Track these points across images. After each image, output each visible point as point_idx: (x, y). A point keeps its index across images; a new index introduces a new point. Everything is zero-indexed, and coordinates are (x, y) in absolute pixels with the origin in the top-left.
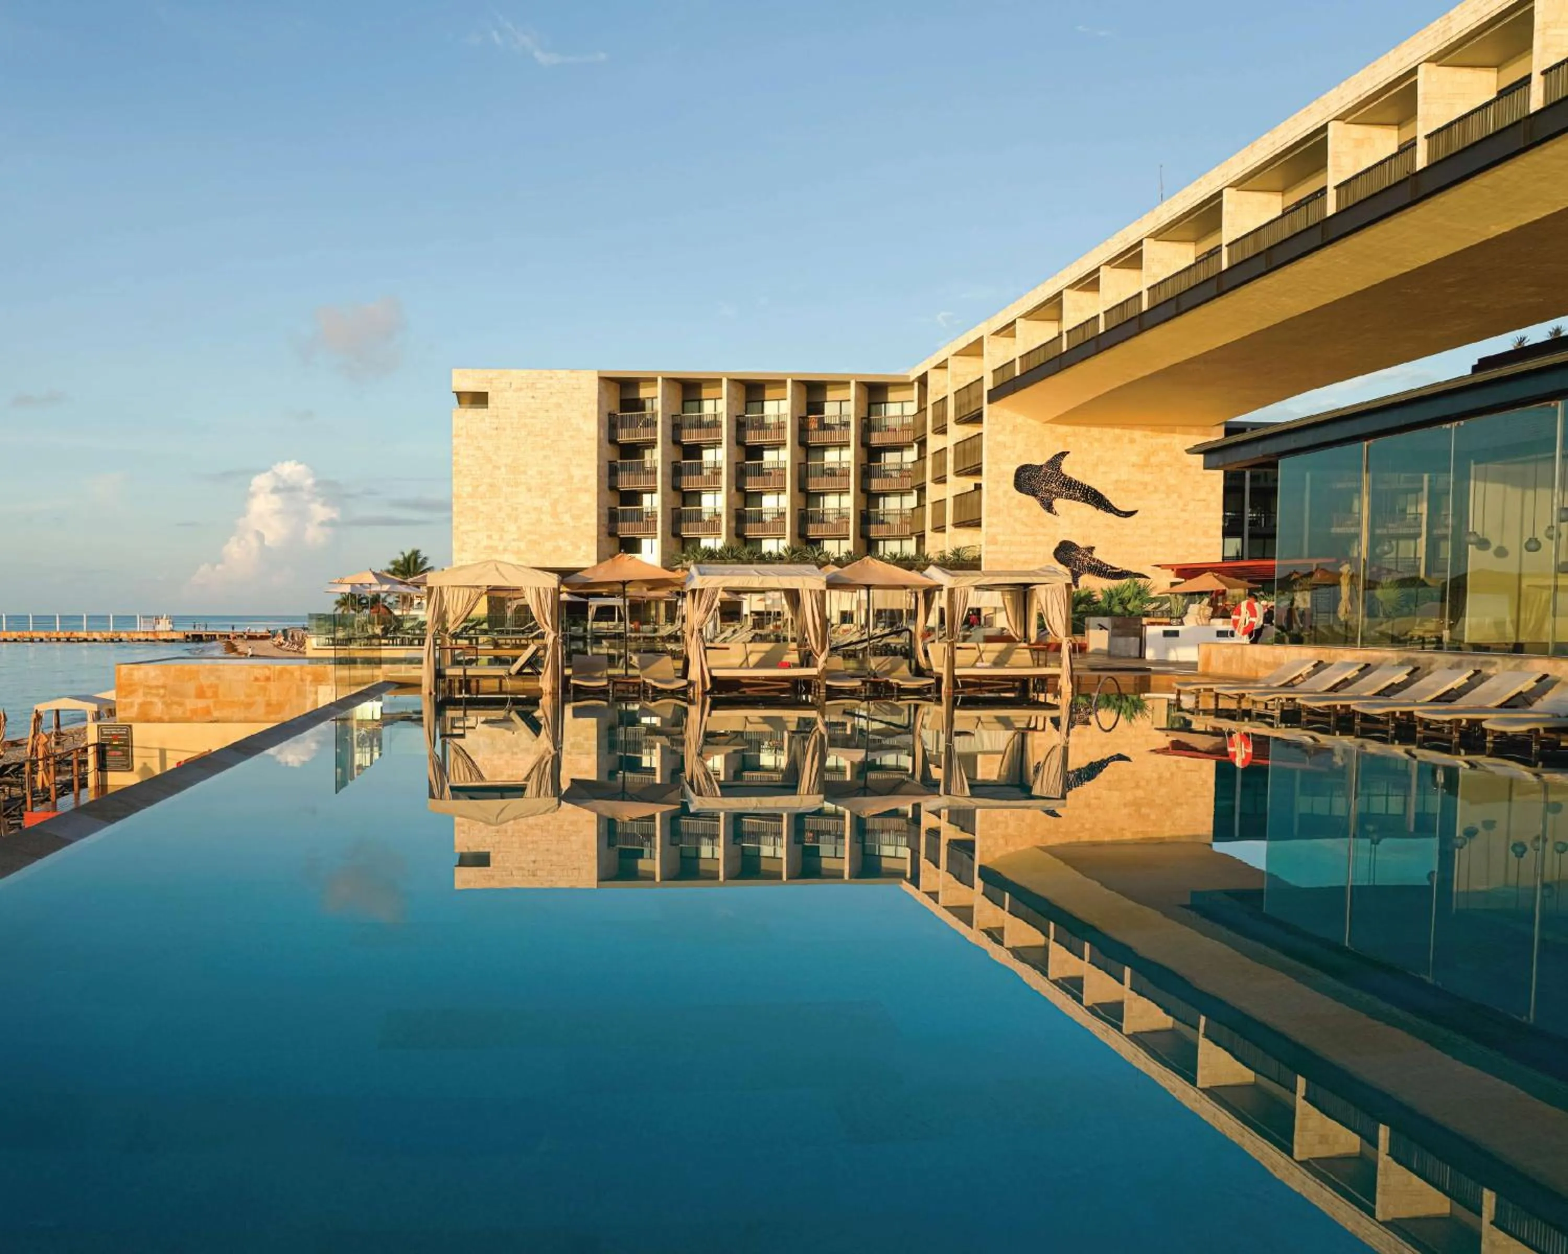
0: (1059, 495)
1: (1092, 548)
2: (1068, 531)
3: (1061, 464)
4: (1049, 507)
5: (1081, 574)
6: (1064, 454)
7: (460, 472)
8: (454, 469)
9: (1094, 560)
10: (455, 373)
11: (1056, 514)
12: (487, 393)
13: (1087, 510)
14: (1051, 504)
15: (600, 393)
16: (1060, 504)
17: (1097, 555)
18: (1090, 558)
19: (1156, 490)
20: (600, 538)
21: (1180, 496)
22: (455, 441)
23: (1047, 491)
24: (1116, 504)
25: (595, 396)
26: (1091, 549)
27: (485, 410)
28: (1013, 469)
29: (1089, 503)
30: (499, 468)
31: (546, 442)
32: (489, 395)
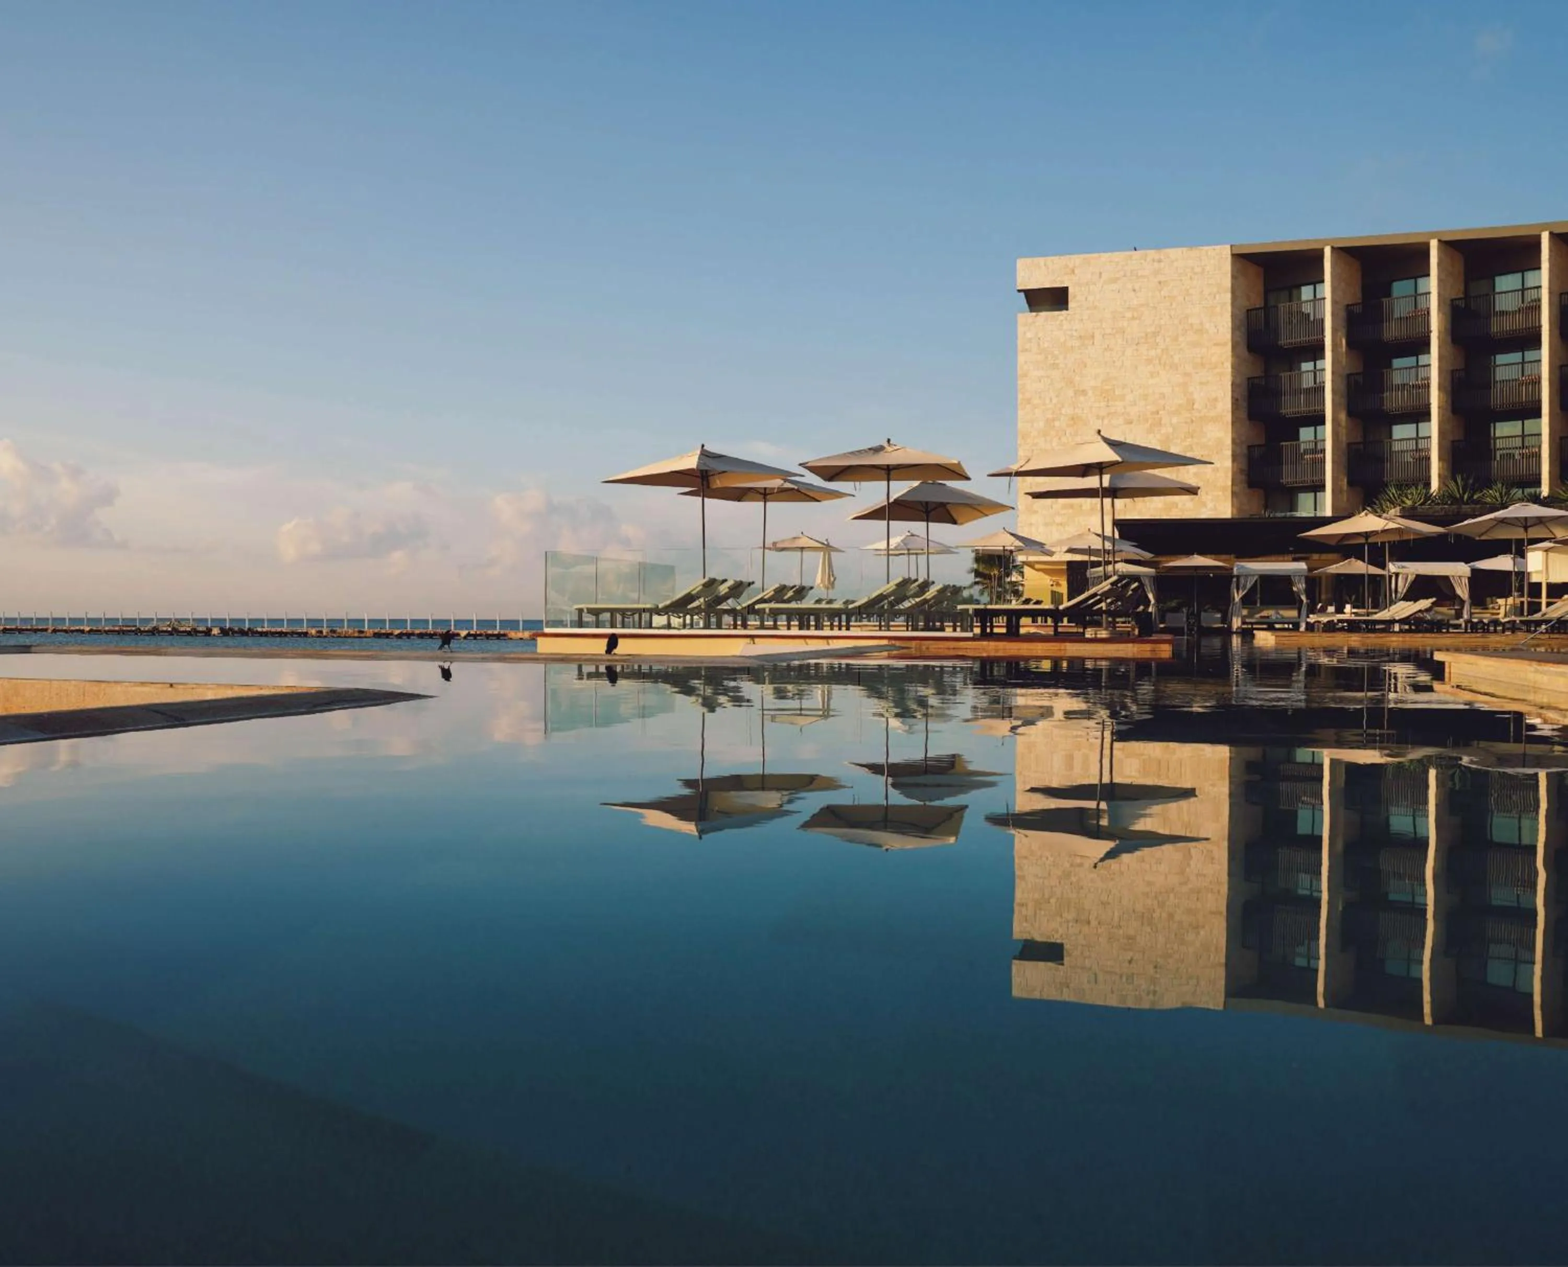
7: (1029, 401)
8: (1020, 396)
10: (1021, 263)
12: (1067, 288)
15: (1234, 277)
20: (1236, 489)
22: (1021, 358)
25: (1227, 282)
27: (1064, 312)
30: (1084, 392)
31: (1153, 353)
32: (1070, 291)
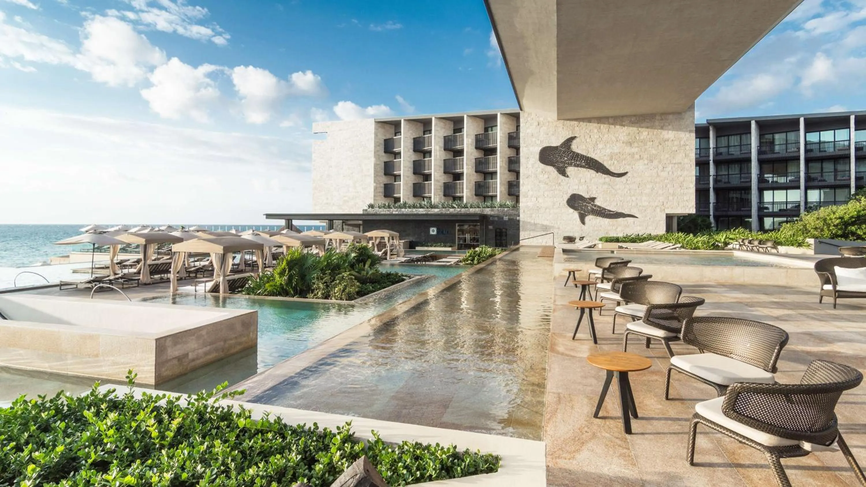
0: (570, 165)
1: (595, 198)
2: (577, 187)
3: (571, 145)
4: (562, 172)
5: (586, 215)
6: (572, 139)
9: (595, 206)
11: (568, 177)
12: (328, 132)
13: (589, 174)
14: (564, 171)
15: (376, 129)
16: (571, 170)
17: (597, 202)
18: (592, 205)
19: (641, 158)
21: (660, 162)
23: (562, 162)
24: (612, 169)
25: (373, 131)
26: (593, 199)
27: (326, 140)
28: (538, 149)
29: (592, 169)
